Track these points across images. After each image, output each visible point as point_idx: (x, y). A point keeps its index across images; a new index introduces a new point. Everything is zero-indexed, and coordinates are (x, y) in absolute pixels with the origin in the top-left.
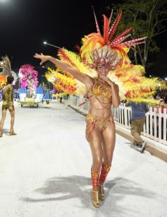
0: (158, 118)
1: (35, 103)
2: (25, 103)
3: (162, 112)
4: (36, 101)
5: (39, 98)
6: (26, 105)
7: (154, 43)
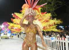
0: (60, 42)
1: (7, 37)
2: (3, 37)
3: (62, 40)
4: (8, 36)
5: (9, 35)
6: (3, 38)
7: (55, 13)
